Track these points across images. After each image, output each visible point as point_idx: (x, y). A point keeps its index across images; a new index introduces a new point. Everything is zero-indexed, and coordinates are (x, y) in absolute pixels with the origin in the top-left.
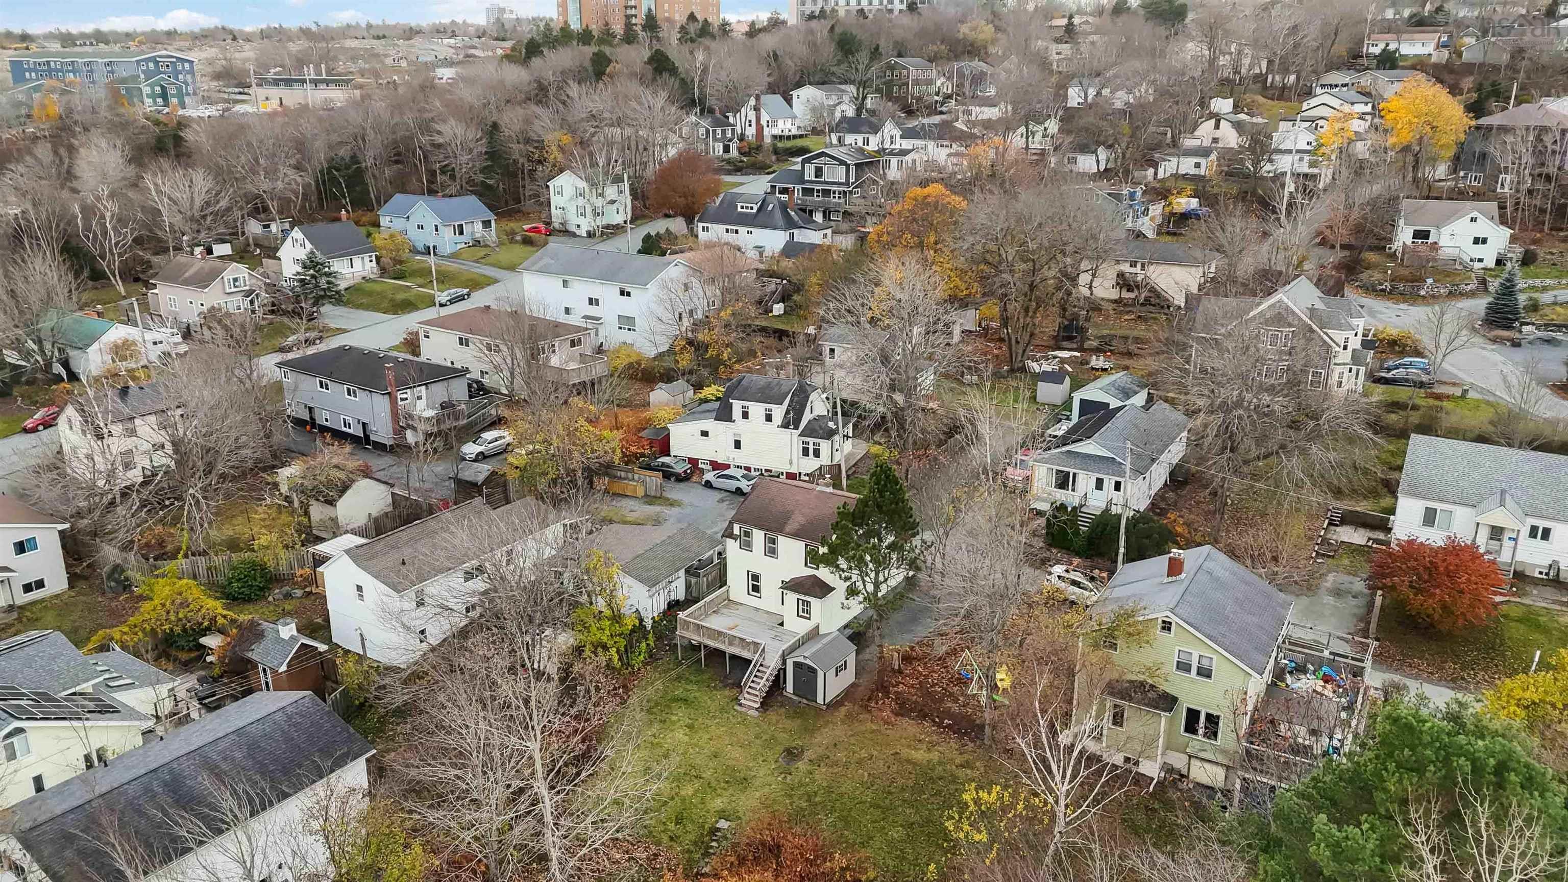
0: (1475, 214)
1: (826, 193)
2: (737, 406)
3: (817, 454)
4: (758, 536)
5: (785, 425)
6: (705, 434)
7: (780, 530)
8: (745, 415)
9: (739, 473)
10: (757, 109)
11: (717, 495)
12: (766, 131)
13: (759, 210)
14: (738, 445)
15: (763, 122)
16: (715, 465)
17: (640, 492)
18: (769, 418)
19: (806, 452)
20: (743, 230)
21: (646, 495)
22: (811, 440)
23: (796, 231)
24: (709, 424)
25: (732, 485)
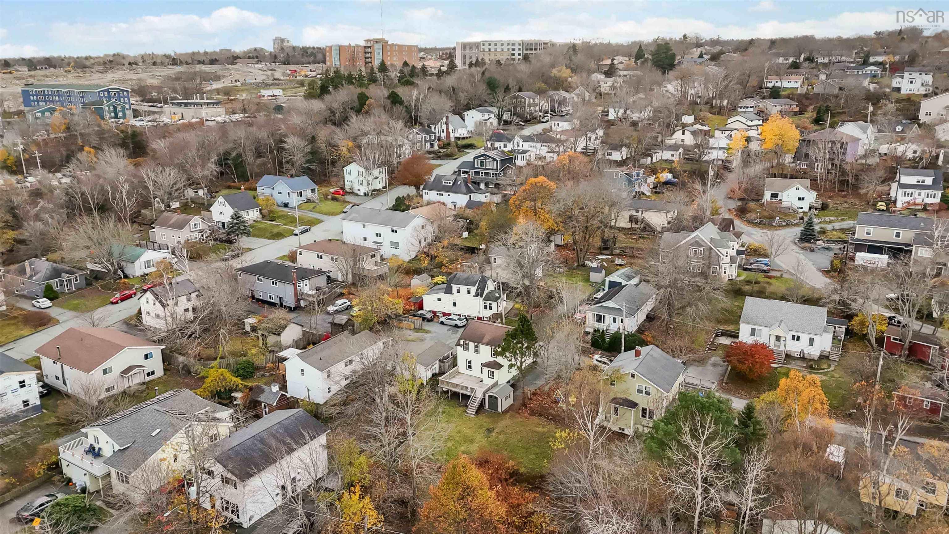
0: (798, 186)
1: (486, 174)
2: (455, 287)
3: (491, 308)
4: (471, 345)
5: (477, 295)
6: (439, 300)
7: (481, 342)
8: (458, 291)
9: (456, 317)
10: (447, 124)
11: (446, 328)
12: (452, 135)
13: (453, 184)
14: (455, 304)
15: (450, 130)
16: (444, 314)
17: (412, 326)
18: (469, 292)
19: (486, 307)
20: (445, 194)
21: (415, 328)
22: (488, 302)
23: (472, 195)
24: (442, 295)
25: (453, 323)
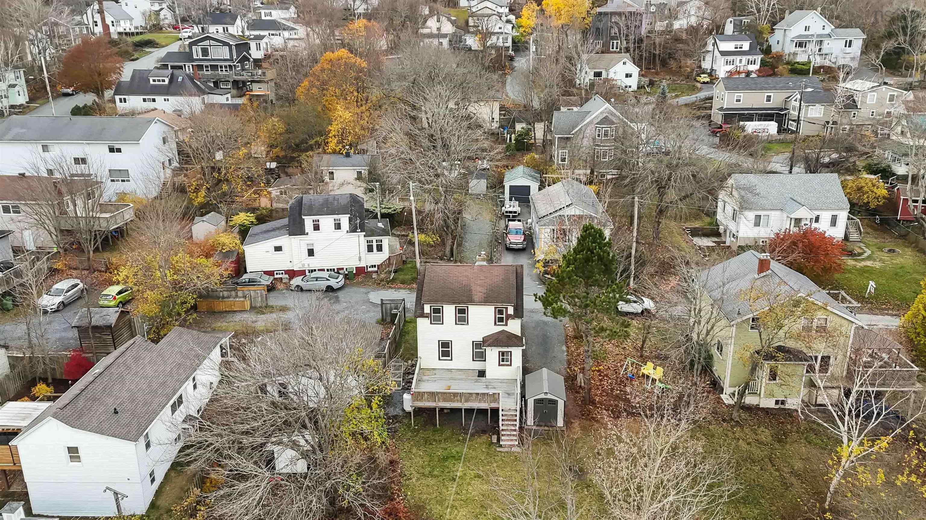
0: (625, 60)
1: (214, 68)
2: (308, 222)
3: (380, 248)
4: (449, 311)
5: (353, 230)
6: (278, 249)
7: (471, 301)
8: (316, 228)
9: (326, 274)
10: (101, 12)
11: (313, 296)
12: (112, 29)
13: (171, 81)
14: (311, 253)
15: (108, 21)
16: (292, 274)
17: (247, 305)
18: (338, 226)
19: (370, 249)
20: (160, 99)
21: (252, 308)
22: (374, 239)
24: (284, 240)
25: (323, 284)
